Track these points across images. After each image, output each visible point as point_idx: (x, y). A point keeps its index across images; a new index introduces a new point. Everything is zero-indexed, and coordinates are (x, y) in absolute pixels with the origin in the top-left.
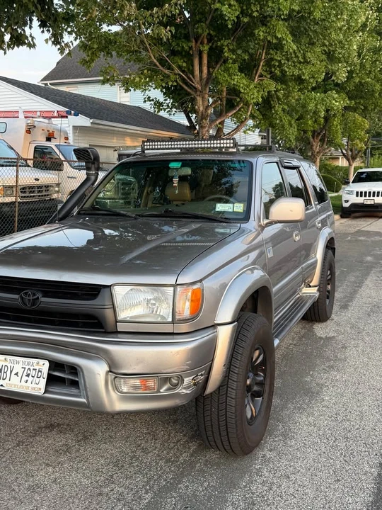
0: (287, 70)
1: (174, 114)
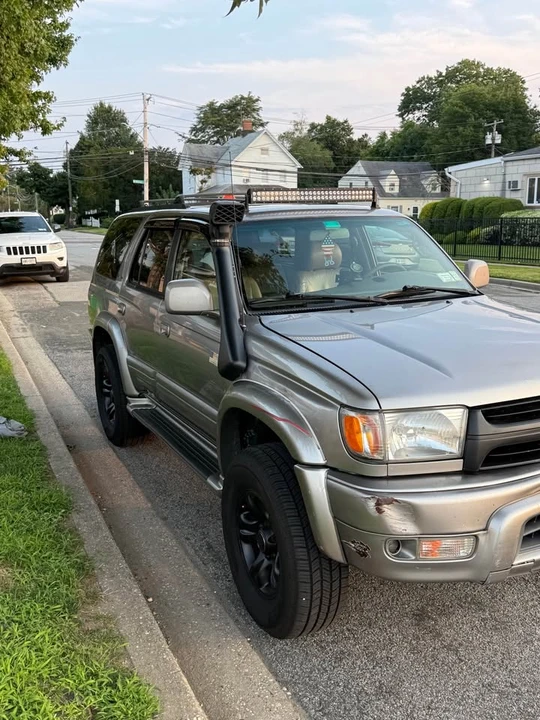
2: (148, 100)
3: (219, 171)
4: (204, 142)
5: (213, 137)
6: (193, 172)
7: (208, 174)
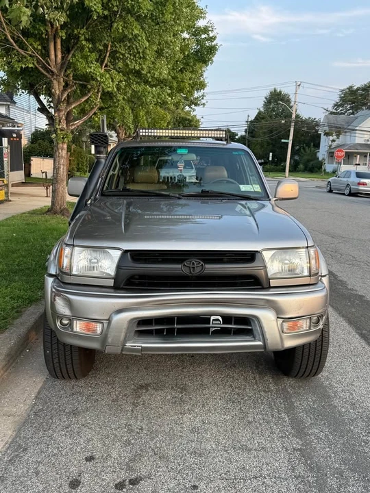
0: (129, 63)
1: (20, 95)
2: (299, 86)
3: (347, 134)
4: (342, 114)
5: (349, 110)
6: (327, 134)
7: (338, 136)
